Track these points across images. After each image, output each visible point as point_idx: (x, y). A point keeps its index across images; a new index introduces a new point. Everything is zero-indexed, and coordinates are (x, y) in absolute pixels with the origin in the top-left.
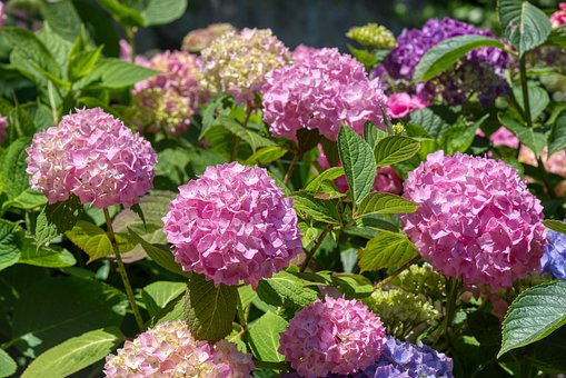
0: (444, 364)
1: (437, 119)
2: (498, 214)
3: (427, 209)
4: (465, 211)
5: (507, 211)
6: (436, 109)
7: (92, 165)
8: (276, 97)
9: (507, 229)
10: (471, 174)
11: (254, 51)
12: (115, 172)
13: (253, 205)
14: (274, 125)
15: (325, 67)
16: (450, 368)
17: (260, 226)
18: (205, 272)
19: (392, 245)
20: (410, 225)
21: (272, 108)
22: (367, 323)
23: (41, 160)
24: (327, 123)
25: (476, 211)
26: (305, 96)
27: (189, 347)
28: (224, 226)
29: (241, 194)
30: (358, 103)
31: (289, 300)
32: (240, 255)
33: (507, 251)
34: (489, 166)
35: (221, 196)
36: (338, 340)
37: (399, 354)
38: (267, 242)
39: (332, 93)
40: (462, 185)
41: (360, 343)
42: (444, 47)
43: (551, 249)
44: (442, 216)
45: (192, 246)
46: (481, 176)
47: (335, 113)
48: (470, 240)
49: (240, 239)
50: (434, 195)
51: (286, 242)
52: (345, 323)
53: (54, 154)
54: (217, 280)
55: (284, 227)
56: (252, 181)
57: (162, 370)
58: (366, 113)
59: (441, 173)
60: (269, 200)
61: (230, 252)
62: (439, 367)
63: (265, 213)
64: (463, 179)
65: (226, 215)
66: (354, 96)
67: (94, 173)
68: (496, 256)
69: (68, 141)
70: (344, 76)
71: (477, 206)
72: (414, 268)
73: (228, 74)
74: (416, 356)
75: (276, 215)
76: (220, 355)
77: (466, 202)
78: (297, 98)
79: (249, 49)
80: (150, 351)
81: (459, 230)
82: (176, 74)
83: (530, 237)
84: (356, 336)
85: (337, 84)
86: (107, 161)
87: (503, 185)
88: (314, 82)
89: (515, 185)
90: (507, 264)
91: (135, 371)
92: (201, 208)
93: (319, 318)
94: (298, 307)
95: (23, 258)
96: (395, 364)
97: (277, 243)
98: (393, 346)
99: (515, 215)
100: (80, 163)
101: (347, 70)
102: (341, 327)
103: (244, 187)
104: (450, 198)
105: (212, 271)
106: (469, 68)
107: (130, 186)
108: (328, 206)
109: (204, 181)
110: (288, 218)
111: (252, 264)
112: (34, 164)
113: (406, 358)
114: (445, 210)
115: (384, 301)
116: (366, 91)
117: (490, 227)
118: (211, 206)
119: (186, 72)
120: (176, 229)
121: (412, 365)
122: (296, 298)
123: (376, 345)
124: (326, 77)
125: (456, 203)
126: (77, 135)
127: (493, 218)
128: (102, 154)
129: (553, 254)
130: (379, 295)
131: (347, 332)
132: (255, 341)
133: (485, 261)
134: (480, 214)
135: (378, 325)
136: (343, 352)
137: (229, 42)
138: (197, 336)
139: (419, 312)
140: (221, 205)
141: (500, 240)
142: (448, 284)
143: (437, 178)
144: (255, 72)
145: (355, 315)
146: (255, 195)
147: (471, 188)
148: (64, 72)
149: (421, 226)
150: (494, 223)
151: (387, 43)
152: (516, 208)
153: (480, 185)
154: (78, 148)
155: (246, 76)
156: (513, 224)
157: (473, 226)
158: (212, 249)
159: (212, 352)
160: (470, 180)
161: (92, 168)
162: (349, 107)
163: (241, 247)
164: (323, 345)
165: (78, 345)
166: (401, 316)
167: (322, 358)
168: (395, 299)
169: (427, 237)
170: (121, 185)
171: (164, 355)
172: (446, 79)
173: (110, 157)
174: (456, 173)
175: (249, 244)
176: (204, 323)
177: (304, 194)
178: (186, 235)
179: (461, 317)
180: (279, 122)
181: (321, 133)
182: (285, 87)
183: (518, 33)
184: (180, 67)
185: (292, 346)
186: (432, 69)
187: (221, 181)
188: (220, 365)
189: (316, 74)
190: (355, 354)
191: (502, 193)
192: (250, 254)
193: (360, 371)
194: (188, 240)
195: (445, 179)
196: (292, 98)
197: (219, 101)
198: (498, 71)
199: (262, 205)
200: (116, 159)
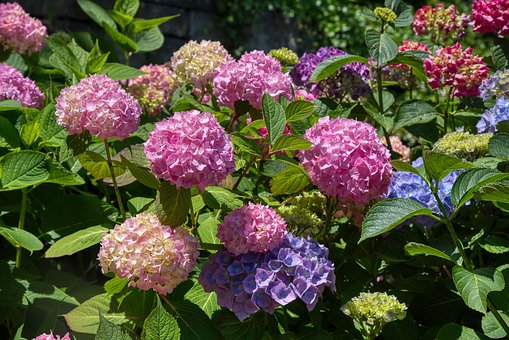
0: (323, 251)
1: (324, 106)
2: (363, 155)
3: (318, 150)
4: (342, 152)
5: (368, 154)
6: (323, 101)
7: (98, 110)
8: (222, 79)
9: (368, 165)
10: (347, 129)
11: (208, 54)
12: (114, 115)
13: (205, 136)
14: (220, 97)
15: (255, 61)
16: (327, 254)
17: (208, 150)
18: (170, 179)
19: (293, 177)
20: (306, 161)
21: (219, 86)
22: (275, 220)
23: (65, 105)
24: (255, 97)
25: (349, 153)
26: (241, 78)
27: (157, 228)
28: (184, 148)
29: (197, 129)
30: (276, 85)
31: (224, 207)
32: (194, 168)
33: (368, 179)
34: (358, 125)
35: (184, 129)
36: (256, 230)
37: (294, 242)
38: (212, 161)
39: (259, 77)
40: (340, 136)
41: (270, 232)
42: (329, 61)
43: (394, 184)
44: (327, 155)
45: (163, 162)
46: (353, 131)
47: (260, 90)
48: (344, 171)
49: (195, 157)
50: (322, 141)
51: (225, 162)
52: (261, 219)
53: (75, 101)
54: (179, 184)
55: (224, 153)
56: (205, 120)
57: (139, 242)
58: (280, 92)
59: (327, 130)
60: (215, 134)
61: (188, 166)
62: (320, 252)
63: (212, 142)
64: (341, 132)
65: (186, 141)
66: (273, 80)
67: (100, 115)
68: (360, 183)
69: (83, 94)
70: (267, 68)
71: (349, 150)
72: (306, 194)
73: (190, 67)
74: (305, 245)
75: (219, 144)
76: (178, 236)
77: (343, 146)
78: (236, 79)
79: (205, 52)
80: (132, 230)
81: (338, 165)
82: (156, 78)
83: (382, 171)
84: (268, 227)
85: (262, 72)
86: (109, 108)
87: (367, 136)
88: (247, 69)
89: (374, 138)
90: (368, 188)
91: (121, 243)
92: (170, 136)
93: (244, 215)
94: (230, 210)
95: (50, 178)
96: (292, 249)
97: (219, 162)
98: (291, 238)
99: (373, 157)
100: (91, 108)
101: (269, 64)
102: (258, 222)
103: (199, 125)
104: (332, 144)
105: (175, 178)
106: (345, 75)
107: (123, 125)
108: (253, 144)
109: (173, 120)
110: (227, 147)
111: (202, 174)
112: (60, 108)
113: (300, 244)
114: (329, 151)
115: (286, 212)
116: (281, 78)
117: (357, 164)
118: (177, 136)
119: (162, 78)
120: (153, 150)
121: (303, 249)
122: (229, 205)
123: (280, 234)
124: (255, 67)
125: (337, 147)
126: (90, 91)
127: (359, 158)
128: (106, 103)
129: (395, 187)
130: (283, 208)
131: (262, 225)
132: (201, 235)
133: (353, 185)
134: (351, 155)
135: (282, 222)
136: (259, 237)
137: (192, 47)
138: (163, 223)
139: (308, 219)
140: (183, 134)
141: (363, 172)
142: (328, 204)
143: (324, 132)
144: (208, 66)
145: (268, 214)
146: (206, 129)
147: (346, 138)
148: (84, 68)
149: (313, 161)
150: (359, 161)
151: (293, 60)
152: (374, 152)
153: (352, 136)
154: (90, 99)
155: (202, 69)
156: (372, 162)
157: (346, 162)
158: (176, 163)
159: (172, 233)
160: (346, 133)
161: (99, 112)
162: (269, 87)
163: (195, 163)
164: (246, 233)
165: (84, 234)
166: (297, 221)
167: (245, 241)
168: (293, 210)
169: (316, 169)
170: (117, 124)
171: (140, 233)
172: (331, 82)
173: (111, 105)
174: (337, 129)
175: (201, 161)
176: (168, 214)
177: (238, 135)
178: (159, 154)
179: (334, 230)
180: (223, 96)
181: (251, 103)
182: (228, 73)
183: (378, 52)
184: (159, 73)
185: (225, 232)
186: (322, 73)
187: (184, 120)
188: (177, 241)
189: (249, 66)
190: (266, 239)
191: (366, 142)
192: (201, 167)
193: (269, 251)
194: (161, 157)
195: (330, 133)
196: (233, 79)
197: (184, 86)
198: (363, 79)
199: (211, 136)
200: (115, 107)
